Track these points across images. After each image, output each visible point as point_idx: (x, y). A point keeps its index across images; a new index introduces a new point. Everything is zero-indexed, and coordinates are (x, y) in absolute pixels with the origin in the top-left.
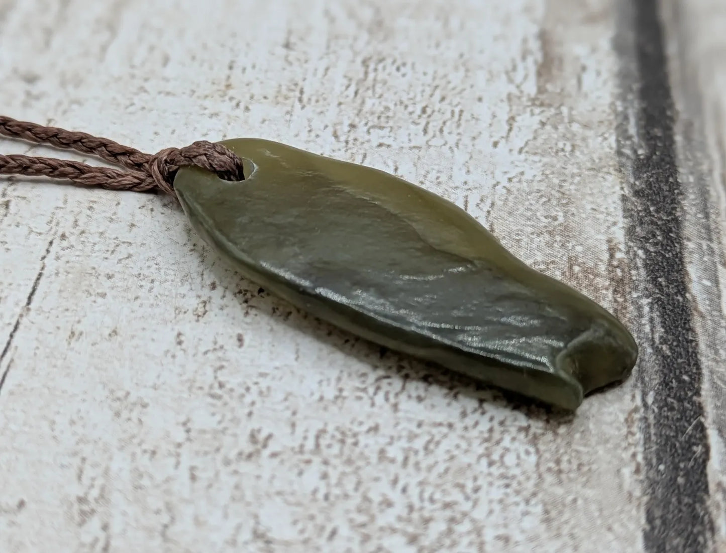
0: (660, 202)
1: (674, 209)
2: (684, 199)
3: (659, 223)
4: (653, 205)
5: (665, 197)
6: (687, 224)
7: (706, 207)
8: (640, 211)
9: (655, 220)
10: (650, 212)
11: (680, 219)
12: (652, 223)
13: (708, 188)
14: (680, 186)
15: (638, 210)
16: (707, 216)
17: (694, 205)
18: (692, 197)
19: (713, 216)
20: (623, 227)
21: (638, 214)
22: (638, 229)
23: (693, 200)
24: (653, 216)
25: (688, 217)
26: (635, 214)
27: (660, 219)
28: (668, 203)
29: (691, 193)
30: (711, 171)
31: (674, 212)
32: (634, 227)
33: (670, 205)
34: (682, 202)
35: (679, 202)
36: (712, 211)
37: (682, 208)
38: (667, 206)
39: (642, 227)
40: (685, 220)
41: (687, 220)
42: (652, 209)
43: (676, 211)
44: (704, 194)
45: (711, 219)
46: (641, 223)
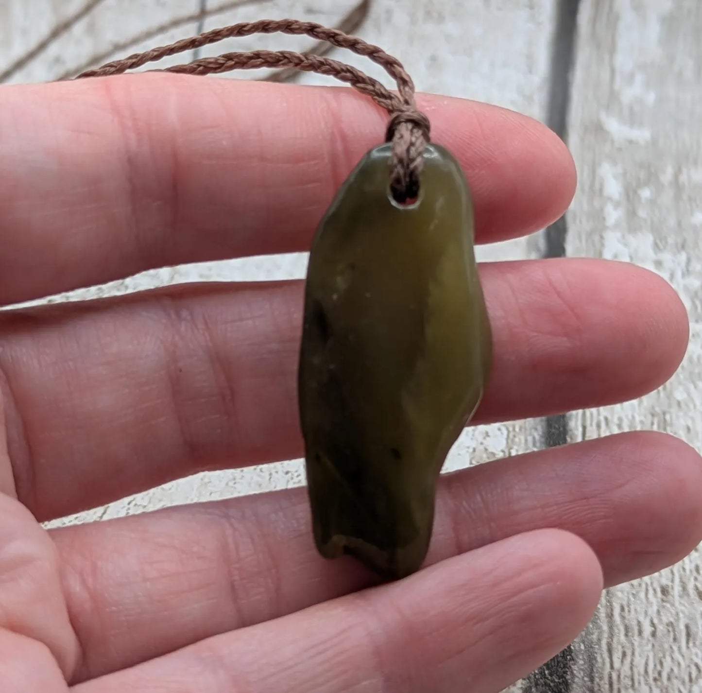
0: (555, 666)
1: (565, 672)
2: (575, 664)
3: (552, 684)
4: (548, 669)
5: (558, 662)
6: (574, 686)
7: (592, 670)
8: (537, 674)
9: (548, 681)
10: (545, 674)
11: (569, 681)
12: (546, 684)
13: (595, 655)
14: (572, 652)
15: (535, 673)
16: (592, 680)
17: (583, 670)
18: (581, 662)
19: (597, 680)
20: (522, 687)
21: (535, 676)
22: (533, 690)
23: (582, 665)
24: (547, 678)
25: (576, 680)
26: (532, 676)
27: (553, 681)
28: (560, 667)
29: (580, 659)
30: (599, 640)
31: (565, 675)
32: (530, 687)
33: (562, 669)
34: (572, 666)
35: (570, 666)
36: (597, 675)
37: (572, 673)
38: (560, 670)
39: (537, 688)
40: (574, 682)
41: (577, 684)
42: (547, 672)
43: (567, 674)
44: (591, 660)
45: (595, 683)
46: (537, 685)
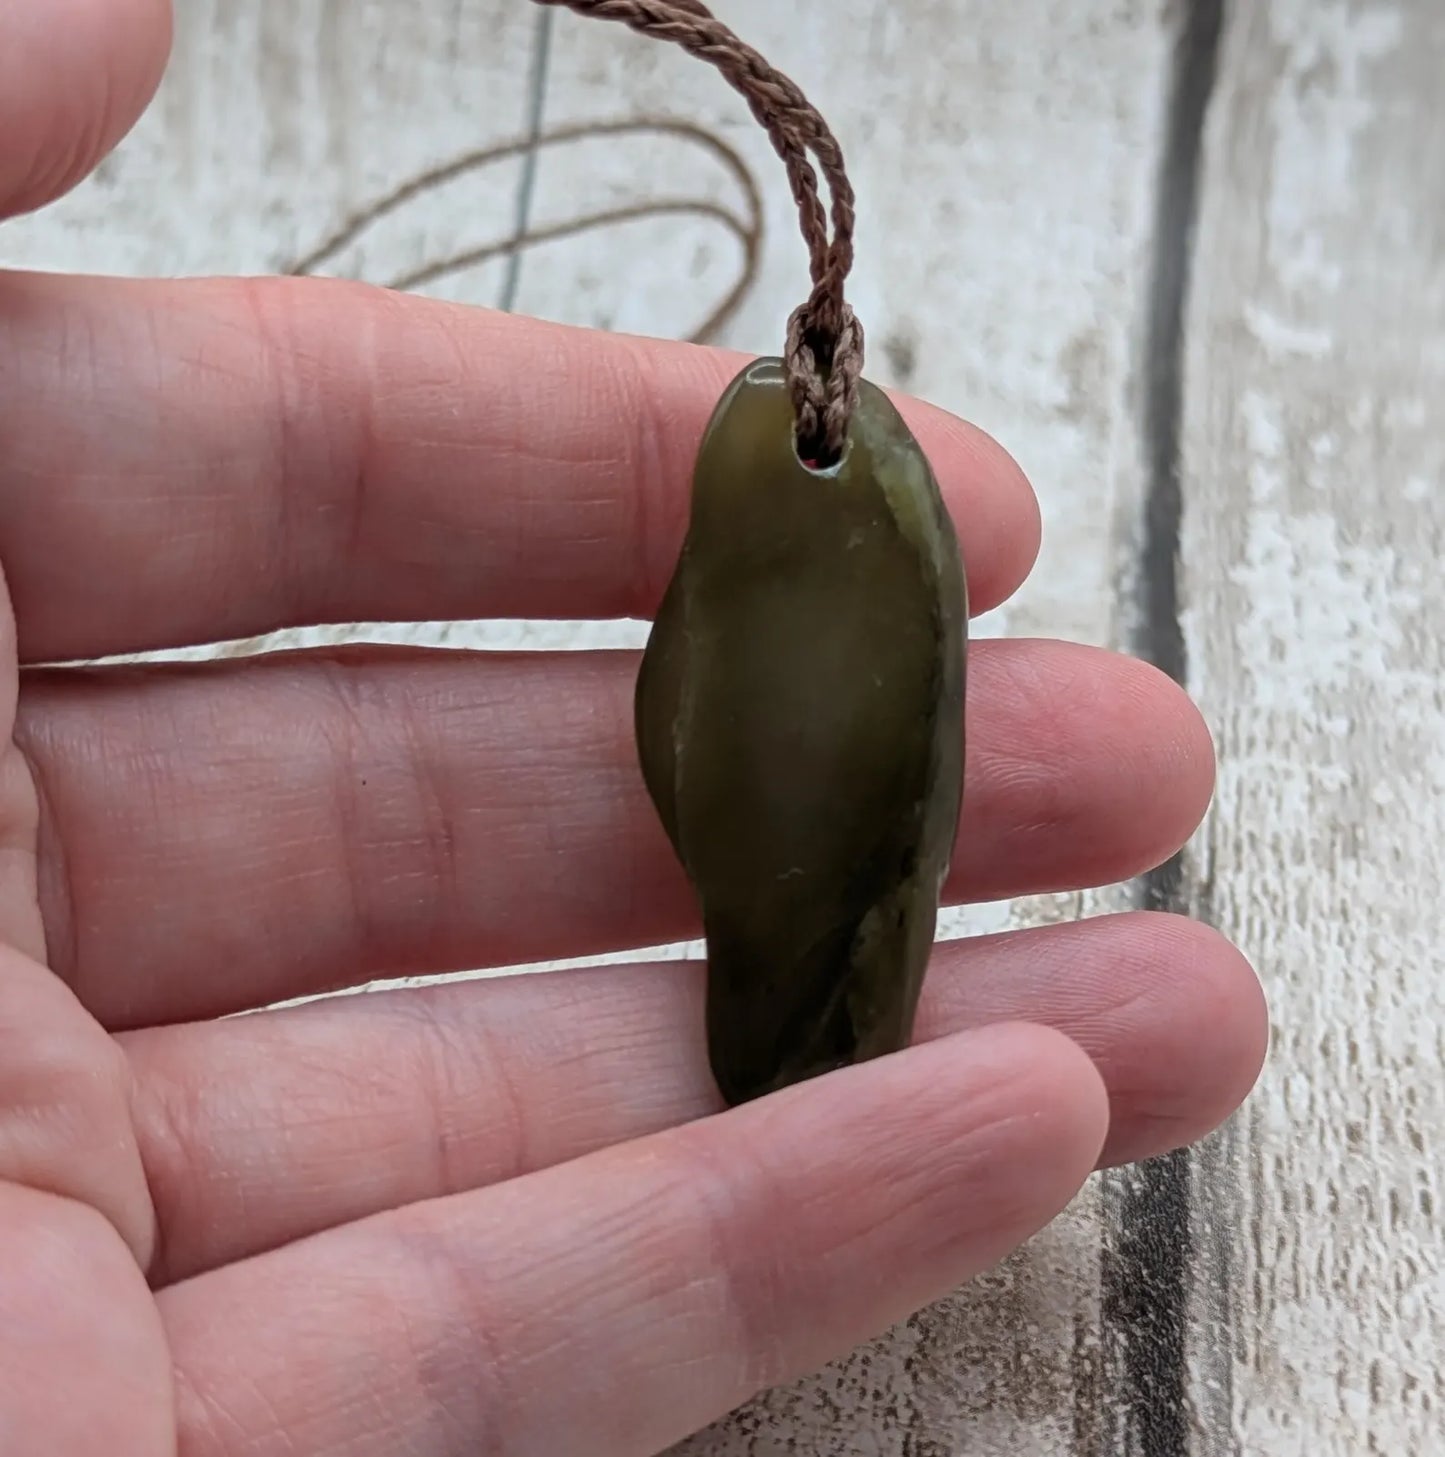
0: (1159, 1262)
1: (1178, 1273)
2: (1194, 1259)
3: (1154, 1293)
4: (1147, 1266)
5: (1165, 1255)
6: (1194, 1296)
7: (1225, 1269)
8: (1128, 1275)
9: (1147, 1288)
10: (1142, 1277)
11: (1185, 1288)
12: (1144, 1293)
13: (1231, 1243)
14: (1190, 1238)
15: (1124, 1273)
16: (1225, 1286)
17: (1208, 1269)
18: (1206, 1255)
19: (1234, 1286)
20: (1101, 1299)
21: (1124, 1279)
22: (1121, 1302)
23: (1207, 1260)
24: (1146, 1283)
25: (1197, 1286)
26: (1120, 1279)
27: (1157, 1288)
28: (1169, 1264)
29: (1204, 1250)
30: (1238, 1217)
31: (1177, 1277)
32: (1116, 1299)
33: (1172, 1267)
34: (1191, 1263)
35: (1187, 1263)
36: (1233, 1277)
37: (1189, 1272)
38: (1168, 1268)
39: (1128, 1300)
40: (1193, 1290)
41: (1197, 1291)
42: (1145, 1272)
43: (1181, 1276)
44: (1224, 1251)
45: (1230, 1290)
46: (1127, 1293)
